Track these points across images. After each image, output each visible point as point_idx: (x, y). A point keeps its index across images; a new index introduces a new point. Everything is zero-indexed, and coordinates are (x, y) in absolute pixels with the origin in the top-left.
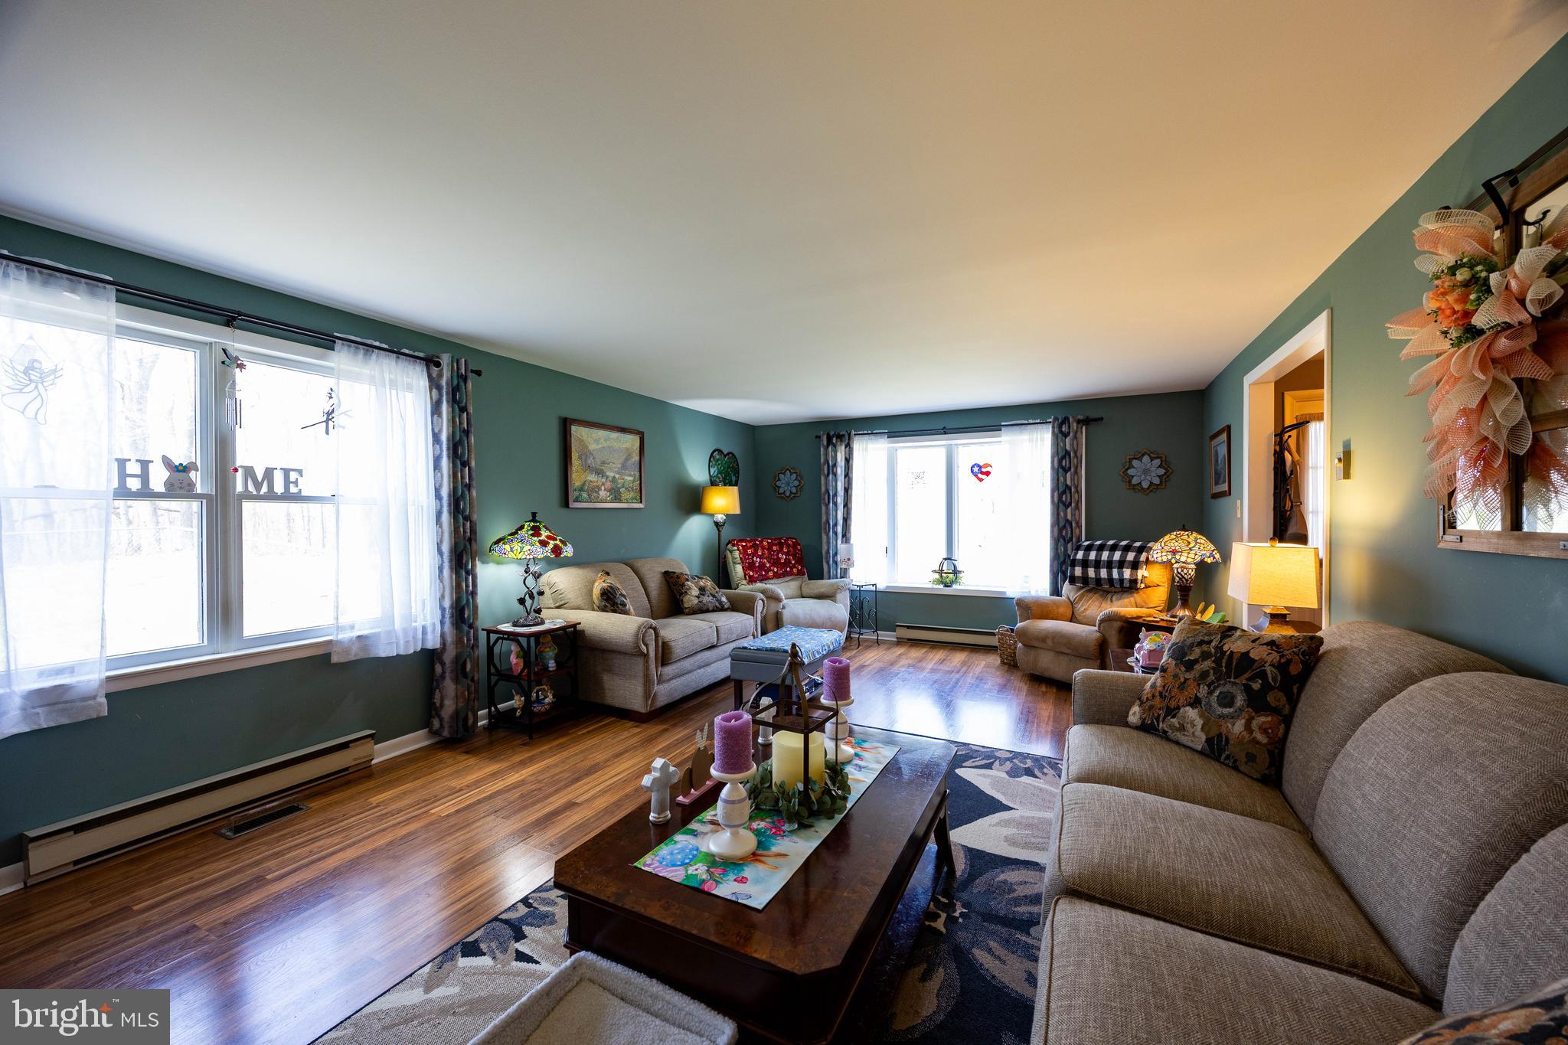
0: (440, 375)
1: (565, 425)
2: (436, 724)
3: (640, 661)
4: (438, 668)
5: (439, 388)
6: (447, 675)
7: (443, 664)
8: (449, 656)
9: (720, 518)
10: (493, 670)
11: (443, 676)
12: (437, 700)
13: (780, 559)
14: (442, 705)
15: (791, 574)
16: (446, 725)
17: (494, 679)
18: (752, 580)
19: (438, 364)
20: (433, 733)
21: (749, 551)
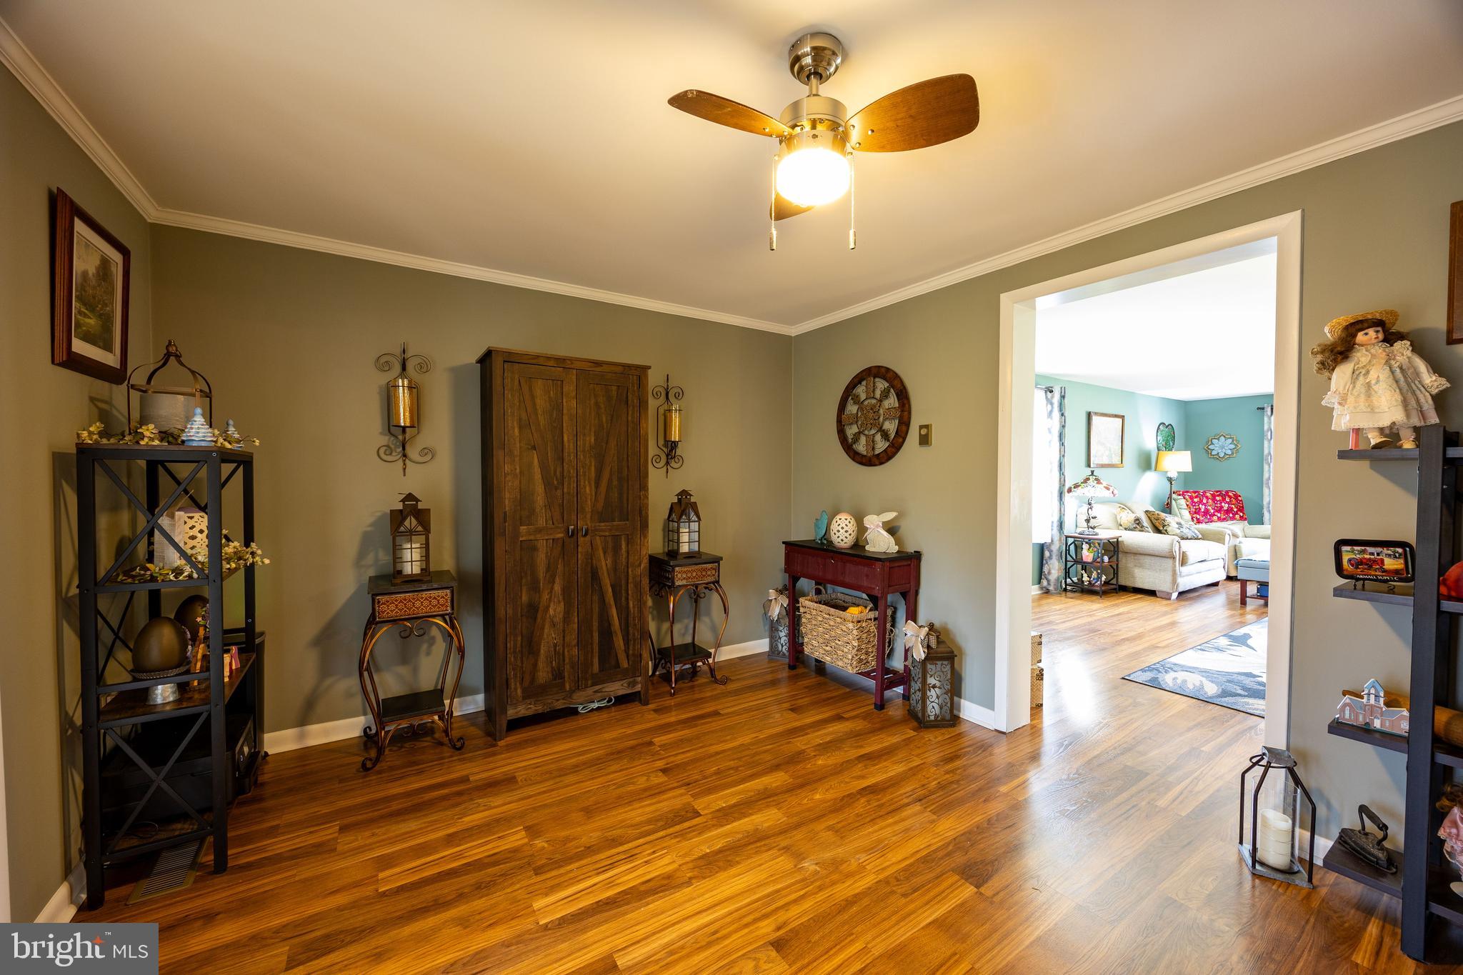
0: (1052, 397)
1: (1089, 415)
2: (1045, 583)
3: (1170, 561)
4: (1047, 554)
5: (1052, 404)
6: (1054, 557)
7: (1051, 551)
8: (1055, 548)
9: (1173, 474)
10: (1069, 558)
11: (1050, 557)
12: (1046, 569)
13: (1222, 507)
14: (1049, 573)
15: (1233, 519)
16: (1052, 584)
17: (1069, 564)
18: (1199, 522)
19: (1051, 392)
20: (1042, 588)
21: (1196, 500)
